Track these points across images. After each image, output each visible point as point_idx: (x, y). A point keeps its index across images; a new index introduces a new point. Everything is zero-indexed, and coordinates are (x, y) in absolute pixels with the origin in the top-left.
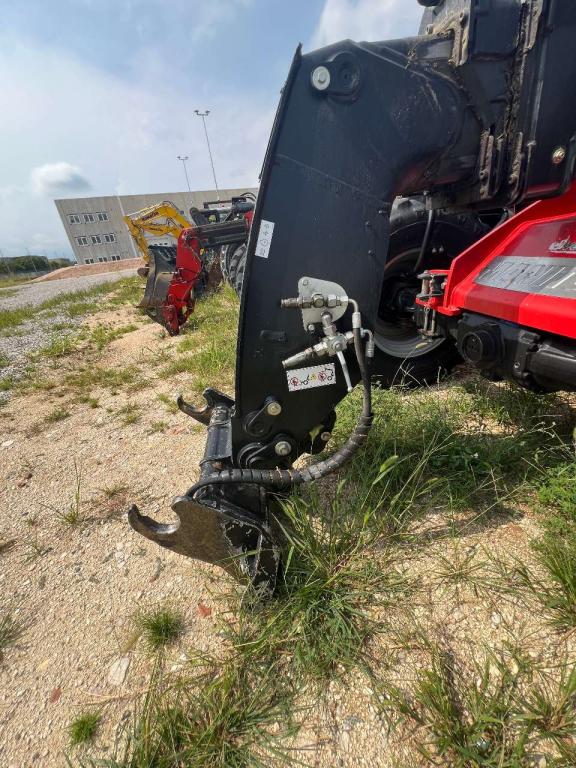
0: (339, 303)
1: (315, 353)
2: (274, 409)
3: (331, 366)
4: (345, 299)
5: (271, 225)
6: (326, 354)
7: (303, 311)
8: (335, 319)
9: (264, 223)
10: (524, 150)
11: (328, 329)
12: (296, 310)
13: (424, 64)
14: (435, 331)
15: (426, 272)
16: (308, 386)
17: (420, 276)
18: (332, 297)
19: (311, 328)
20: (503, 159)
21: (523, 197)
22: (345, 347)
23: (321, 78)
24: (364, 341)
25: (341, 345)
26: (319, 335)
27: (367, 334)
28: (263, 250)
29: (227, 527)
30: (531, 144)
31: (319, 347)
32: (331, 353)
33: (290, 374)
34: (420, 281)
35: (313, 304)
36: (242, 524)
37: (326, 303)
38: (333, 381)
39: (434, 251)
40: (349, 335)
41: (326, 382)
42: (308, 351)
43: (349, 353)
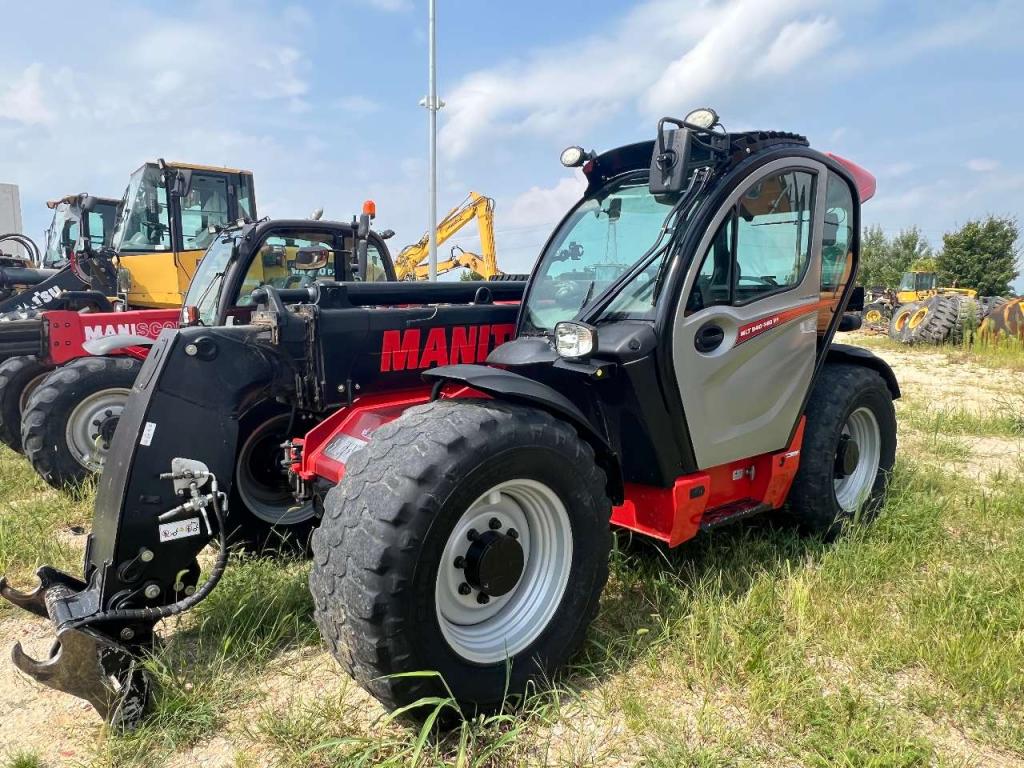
0: (202, 476)
1: (184, 509)
2: (147, 556)
3: (197, 520)
4: (206, 473)
5: (154, 425)
6: (193, 510)
7: (175, 481)
8: (199, 486)
9: (148, 424)
10: (319, 385)
11: (194, 492)
12: (170, 481)
13: (255, 341)
14: (305, 494)
15: (287, 442)
16: (177, 537)
17: (282, 445)
18: (197, 472)
19: (181, 492)
20: (309, 389)
21: (325, 409)
22: (207, 504)
23: (191, 350)
24: (220, 501)
25: (203, 503)
26: (187, 496)
27: (222, 496)
28: (146, 440)
29: (103, 654)
30: (323, 383)
31: (187, 505)
32: (196, 509)
33: (162, 528)
34: (283, 449)
35: (183, 476)
36: (117, 650)
37: (193, 476)
38: (198, 532)
39: (304, 417)
40: (210, 496)
41: (192, 533)
42: (178, 508)
43: (209, 508)
